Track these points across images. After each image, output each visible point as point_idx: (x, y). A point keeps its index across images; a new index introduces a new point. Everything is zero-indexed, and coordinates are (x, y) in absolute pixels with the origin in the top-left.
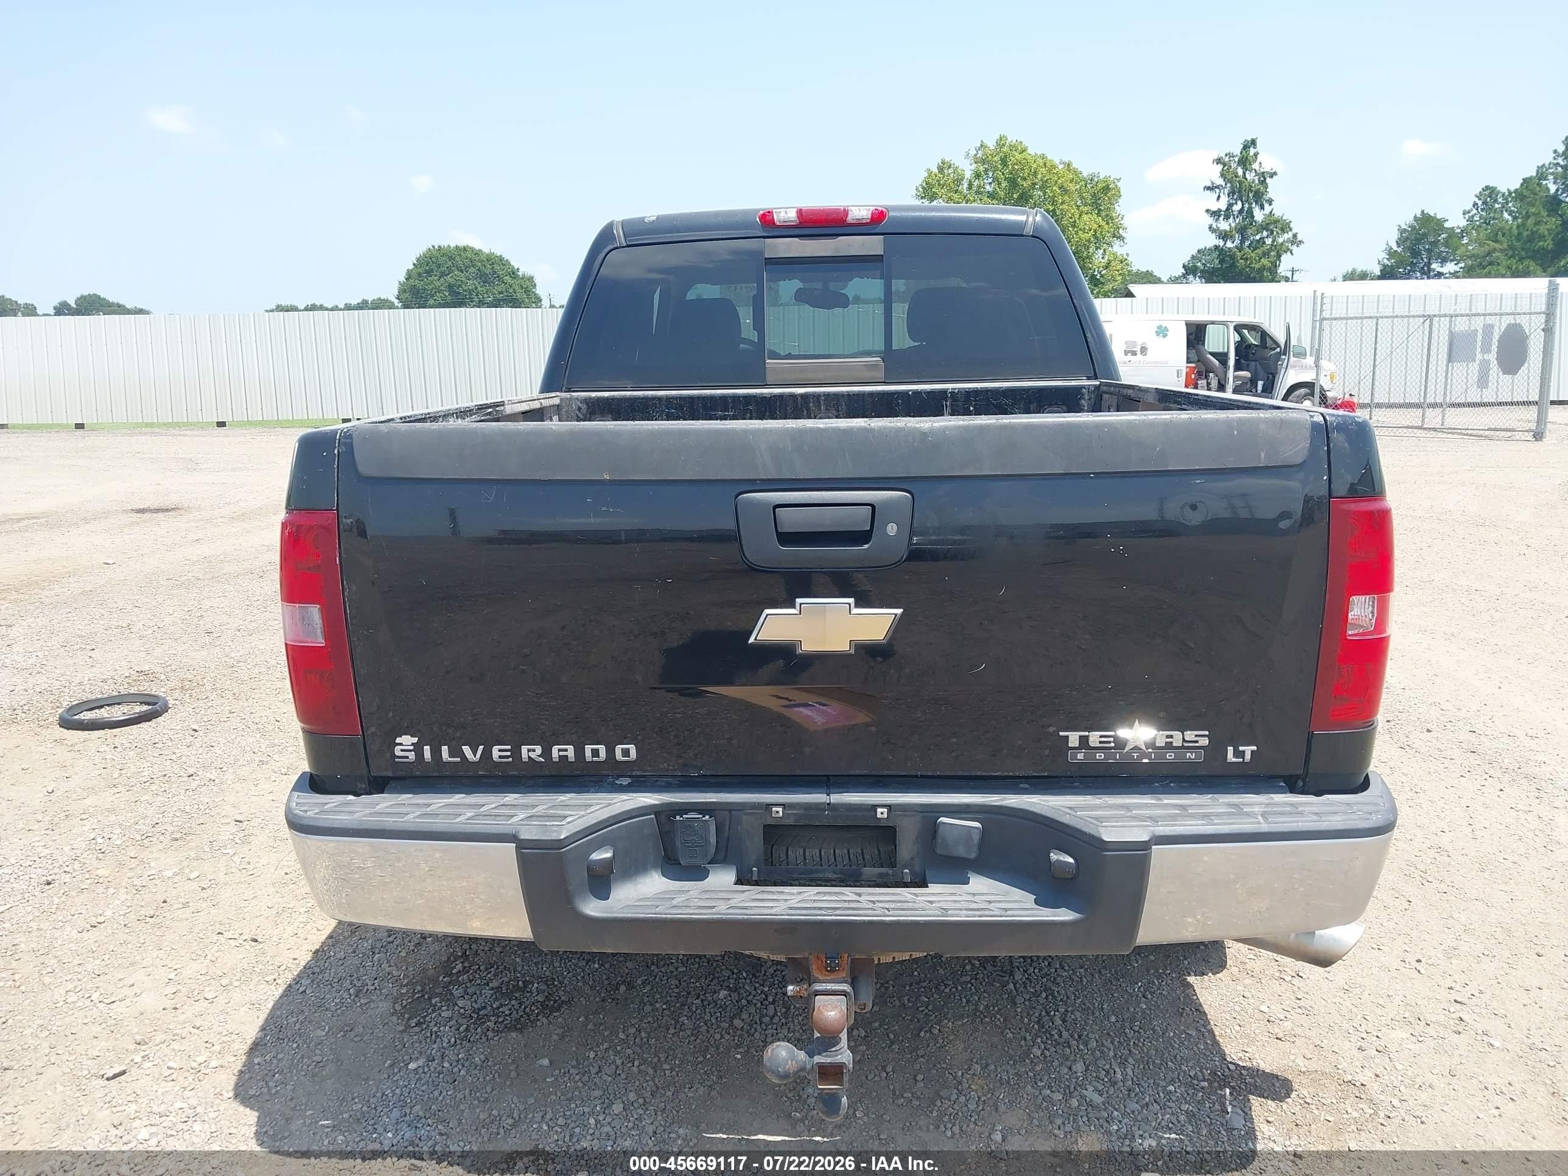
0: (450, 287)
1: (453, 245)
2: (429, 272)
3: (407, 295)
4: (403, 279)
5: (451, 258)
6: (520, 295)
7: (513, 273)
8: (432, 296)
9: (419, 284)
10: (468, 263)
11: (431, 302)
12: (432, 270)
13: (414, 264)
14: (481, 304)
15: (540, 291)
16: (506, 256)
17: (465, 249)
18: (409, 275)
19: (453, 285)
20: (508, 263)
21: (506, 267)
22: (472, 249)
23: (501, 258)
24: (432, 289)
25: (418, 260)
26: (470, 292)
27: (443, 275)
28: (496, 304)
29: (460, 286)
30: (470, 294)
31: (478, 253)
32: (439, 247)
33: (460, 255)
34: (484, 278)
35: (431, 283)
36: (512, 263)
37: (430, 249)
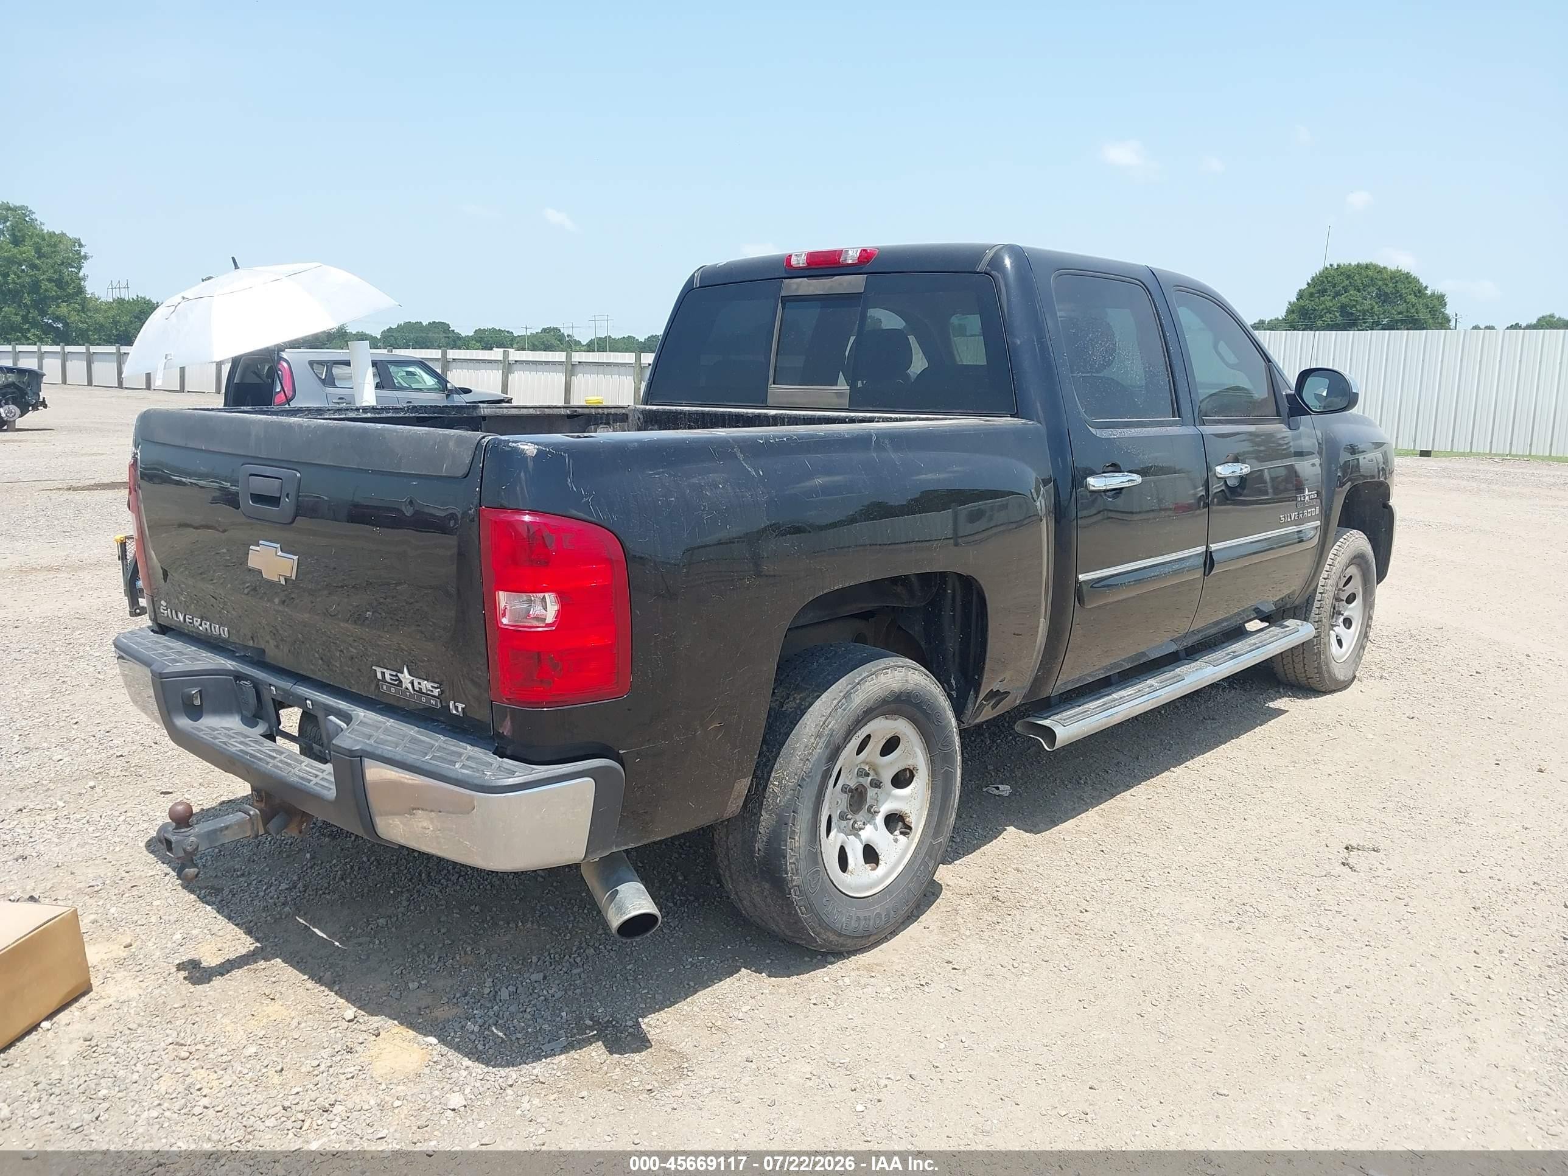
0: (1343, 308)
1: (1354, 263)
2: (1323, 292)
3: (1294, 316)
4: (1294, 299)
5: (1348, 277)
6: (1424, 314)
7: (1419, 291)
8: (1321, 317)
9: (1309, 304)
10: (1367, 281)
11: (1319, 323)
12: (1325, 290)
13: (1308, 284)
14: (1375, 325)
15: (1449, 311)
16: (1414, 273)
17: (1367, 267)
18: (1301, 295)
19: (1346, 306)
20: (1416, 281)
21: (1412, 286)
22: (1376, 267)
23: (1407, 276)
24: (1323, 310)
25: (1313, 279)
26: (1364, 312)
27: (1337, 294)
28: (1390, 327)
29: (1354, 306)
30: (1364, 314)
31: (1380, 271)
32: (1338, 265)
33: (1360, 274)
34: (1384, 298)
35: (1323, 302)
36: (1421, 281)
37: (1327, 268)
